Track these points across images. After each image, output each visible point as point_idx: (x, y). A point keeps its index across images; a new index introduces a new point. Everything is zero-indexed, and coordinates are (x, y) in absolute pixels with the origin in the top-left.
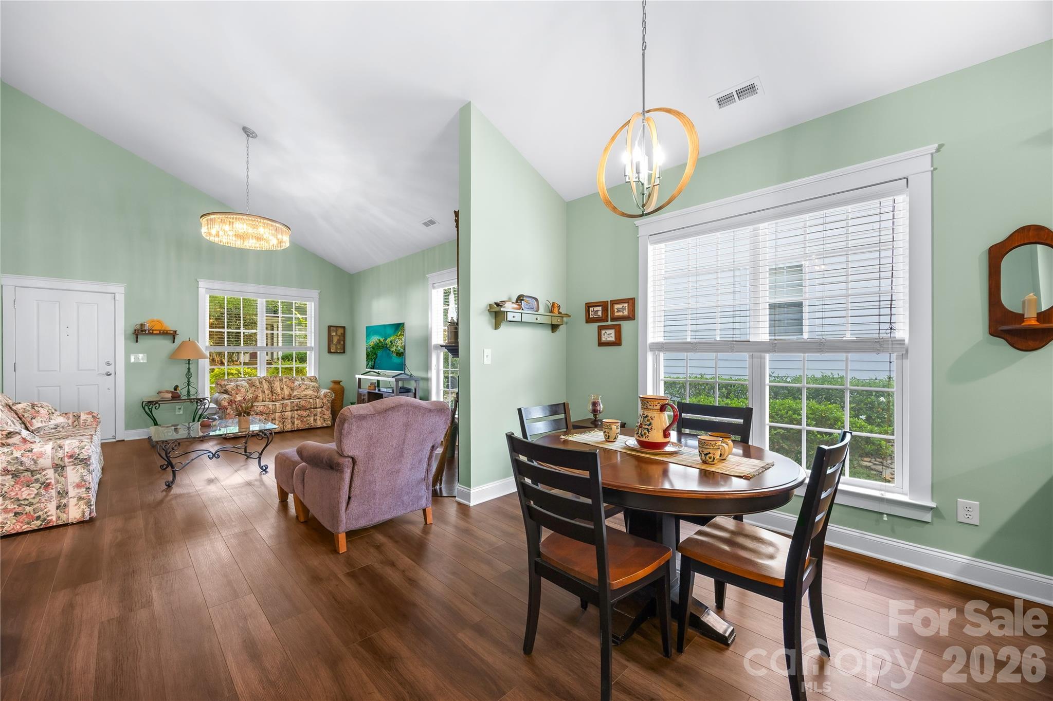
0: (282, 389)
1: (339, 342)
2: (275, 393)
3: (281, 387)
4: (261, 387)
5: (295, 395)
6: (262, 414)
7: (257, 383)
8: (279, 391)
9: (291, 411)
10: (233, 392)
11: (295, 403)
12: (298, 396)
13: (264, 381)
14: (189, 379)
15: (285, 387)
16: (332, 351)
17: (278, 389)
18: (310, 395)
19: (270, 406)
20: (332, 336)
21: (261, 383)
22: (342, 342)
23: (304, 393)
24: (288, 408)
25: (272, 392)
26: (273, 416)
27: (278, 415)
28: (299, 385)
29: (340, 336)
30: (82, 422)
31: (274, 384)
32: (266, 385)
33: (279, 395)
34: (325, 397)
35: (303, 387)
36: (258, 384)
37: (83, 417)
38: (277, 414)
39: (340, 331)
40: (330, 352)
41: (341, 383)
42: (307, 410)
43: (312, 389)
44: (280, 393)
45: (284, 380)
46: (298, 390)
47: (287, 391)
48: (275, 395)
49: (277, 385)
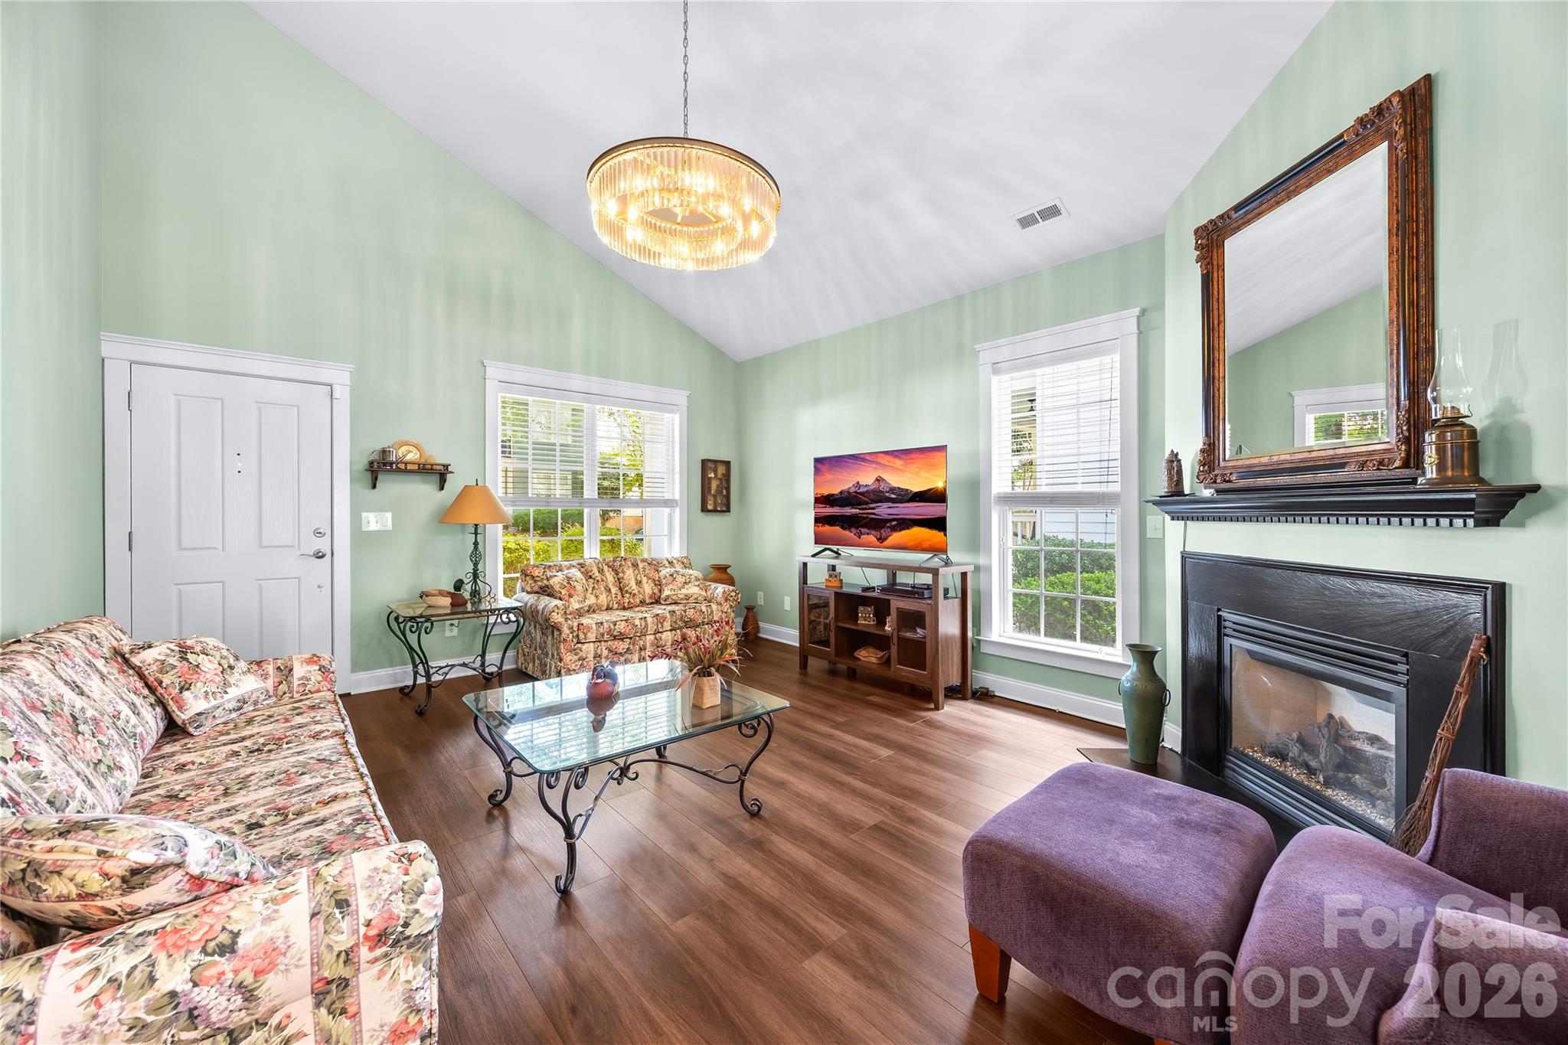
0: (639, 583)
1: (719, 491)
2: (627, 592)
3: (636, 579)
4: (602, 581)
5: (668, 597)
6: (622, 640)
7: (595, 570)
8: (634, 587)
9: (671, 630)
10: (564, 592)
11: (678, 613)
12: (674, 597)
13: (606, 568)
14: (476, 565)
15: (645, 580)
16: (710, 507)
17: (633, 583)
18: (695, 596)
19: (637, 622)
20: (710, 478)
21: (601, 571)
22: (725, 491)
23: (684, 591)
24: (667, 625)
25: (621, 589)
26: (641, 642)
27: (650, 638)
28: (672, 575)
29: (720, 479)
30: (296, 683)
31: (623, 572)
32: (610, 577)
33: (634, 595)
34: (726, 600)
35: (680, 579)
36: (597, 574)
37: (299, 671)
38: (648, 637)
39: (721, 470)
40: (704, 509)
41: (728, 570)
42: (698, 626)
43: (697, 583)
44: (636, 592)
45: (641, 565)
46: (671, 586)
47: (648, 588)
48: (628, 595)
49: (629, 575)
